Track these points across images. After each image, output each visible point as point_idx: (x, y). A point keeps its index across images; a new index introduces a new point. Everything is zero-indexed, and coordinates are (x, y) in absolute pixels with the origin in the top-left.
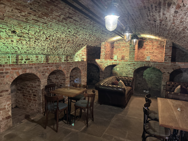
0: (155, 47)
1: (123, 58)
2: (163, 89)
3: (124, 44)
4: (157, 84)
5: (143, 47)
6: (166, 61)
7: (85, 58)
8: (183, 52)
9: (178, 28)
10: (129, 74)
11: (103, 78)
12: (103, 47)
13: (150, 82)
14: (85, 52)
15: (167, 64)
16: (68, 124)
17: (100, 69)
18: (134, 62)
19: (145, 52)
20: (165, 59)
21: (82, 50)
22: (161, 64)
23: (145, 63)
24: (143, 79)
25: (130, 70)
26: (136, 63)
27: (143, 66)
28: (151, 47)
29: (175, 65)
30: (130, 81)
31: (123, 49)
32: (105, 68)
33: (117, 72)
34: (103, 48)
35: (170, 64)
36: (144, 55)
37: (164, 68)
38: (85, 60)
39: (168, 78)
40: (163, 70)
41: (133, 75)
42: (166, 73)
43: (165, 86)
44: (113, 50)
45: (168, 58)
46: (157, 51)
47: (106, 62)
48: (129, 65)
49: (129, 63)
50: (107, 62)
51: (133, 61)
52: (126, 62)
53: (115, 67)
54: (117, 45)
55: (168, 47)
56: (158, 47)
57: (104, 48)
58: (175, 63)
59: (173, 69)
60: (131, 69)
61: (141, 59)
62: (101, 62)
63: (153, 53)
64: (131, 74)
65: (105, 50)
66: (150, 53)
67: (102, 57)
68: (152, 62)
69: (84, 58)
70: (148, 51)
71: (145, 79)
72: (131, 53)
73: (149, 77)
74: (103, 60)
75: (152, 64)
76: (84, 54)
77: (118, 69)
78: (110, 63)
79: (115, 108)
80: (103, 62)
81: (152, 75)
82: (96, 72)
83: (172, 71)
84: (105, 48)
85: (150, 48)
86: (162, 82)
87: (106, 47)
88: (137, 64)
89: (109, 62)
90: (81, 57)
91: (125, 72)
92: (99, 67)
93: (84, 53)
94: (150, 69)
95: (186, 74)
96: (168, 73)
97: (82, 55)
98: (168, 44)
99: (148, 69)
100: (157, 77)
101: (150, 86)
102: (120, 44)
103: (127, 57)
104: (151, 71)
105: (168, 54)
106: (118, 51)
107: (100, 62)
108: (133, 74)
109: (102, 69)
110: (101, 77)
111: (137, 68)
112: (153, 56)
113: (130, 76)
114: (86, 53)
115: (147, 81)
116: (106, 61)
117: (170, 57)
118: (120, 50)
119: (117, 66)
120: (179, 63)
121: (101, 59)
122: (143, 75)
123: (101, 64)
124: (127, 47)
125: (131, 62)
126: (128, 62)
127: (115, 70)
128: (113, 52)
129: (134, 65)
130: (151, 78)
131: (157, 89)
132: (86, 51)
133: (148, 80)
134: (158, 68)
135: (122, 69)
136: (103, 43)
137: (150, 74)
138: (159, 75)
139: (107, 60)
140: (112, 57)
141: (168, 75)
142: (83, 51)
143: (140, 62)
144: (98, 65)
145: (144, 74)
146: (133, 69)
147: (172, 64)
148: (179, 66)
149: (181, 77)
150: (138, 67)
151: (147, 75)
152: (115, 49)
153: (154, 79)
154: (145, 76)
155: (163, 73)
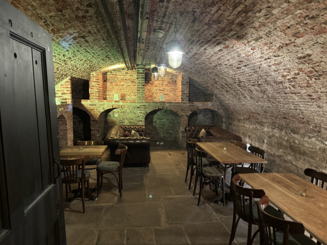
0: (166, 83)
1: (123, 98)
2: (182, 137)
3: (122, 77)
4: (170, 132)
5: (150, 82)
6: (183, 100)
7: (68, 99)
8: (198, 89)
9: (210, 64)
10: (139, 121)
11: (97, 130)
12: (95, 80)
13: (162, 130)
14: (68, 88)
15: (184, 105)
16: (89, 200)
17: (92, 116)
18: (144, 104)
19: (154, 89)
20: (182, 98)
21: (62, 85)
22: (177, 104)
23: (159, 104)
24: (153, 127)
25: (139, 114)
26: (147, 104)
27: (157, 108)
28: (160, 82)
29: (193, 106)
30: (143, 131)
31: (123, 83)
32: (99, 114)
33: (116, 120)
34: (94, 82)
35: (188, 105)
36: (153, 93)
37: (182, 110)
38: (69, 102)
39: (187, 122)
40: (181, 113)
41: (144, 122)
42: (184, 116)
43: (183, 132)
44: (106, 85)
45: (185, 97)
46: (169, 88)
47: (101, 105)
48: (138, 108)
49: (138, 105)
50: (103, 105)
51: (143, 102)
52: (133, 104)
53: (112, 112)
54: (112, 77)
55: (185, 83)
56: (169, 83)
57: (96, 82)
58: (193, 103)
59: (192, 110)
60: (141, 113)
61: (149, 98)
62: (92, 105)
63: (163, 90)
64: (141, 121)
65: (98, 85)
66: (160, 90)
67: (93, 96)
68: (167, 103)
69: (66, 99)
70: (157, 88)
71: (155, 126)
72: (139, 90)
73: (161, 123)
74: (96, 102)
75: (167, 105)
76: (66, 92)
77: (116, 115)
78: (108, 107)
79: (138, 169)
80: (96, 105)
81: (163, 120)
82: (78, 123)
83: (191, 113)
84: (98, 82)
85: (160, 84)
86: (181, 128)
87: (98, 79)
88: (149, 105)
89: (106, 105)
90: (60, 97)
91: (127, 119)
92: (89, 114)
93: (65, 89)
94: (161, 113)
95: (201, 116)
96: (186, 115)
97: (62, 94)
98: (185, 80)
99: (159, 113)
100: (170, 123)
101: (162, 135)
102: (117, 75)
103: (129, 95)
104: (163, 116)
105: (185, 92)
106: (115, 87)
107: (90, 105)
108: (144, 120)
109: (95, 116)
110: (94, 130)
111: (149, 111)
112: (164, 94)
113: (141, 123)
114: (70, 89)
115: (158, 129)
116: (101, 103)
117: (187, 96)
118: (117, 85)
119: (114, 110)
120: (197, 103)
121: (91, 100)
122: (152, 122)
123: (92, 107)
124: (128, 81)
125: (140, 104)
126: (136, 104)
127: (112, 116)
128: (106, 88)
129: (144, 108)
130: (164, 125)
131: (172, 139)
132: (70, 86)
133: (160, 127)
134: (175, 110)
135: (122, 114)
136: (94, 73)
137: (161, 119)
138: (173, 120)
139: (103, 101)
140: (105, 96)
141: (187, 118)
142: (64, 86)
143: (153, 102)
144: (87, 110)
145: (154, 120)
146: (144, 114)
147: (190, 104)
148: (198, 107)
149: (197, 120)
150: (151, 110)
151: (158, 121)
152: (108, 83)
153: (167, 126)
154: (156, 122)
155: (181, 116)
